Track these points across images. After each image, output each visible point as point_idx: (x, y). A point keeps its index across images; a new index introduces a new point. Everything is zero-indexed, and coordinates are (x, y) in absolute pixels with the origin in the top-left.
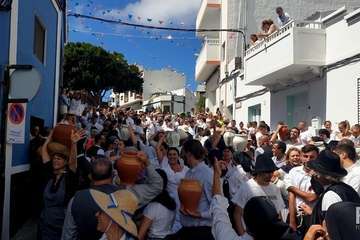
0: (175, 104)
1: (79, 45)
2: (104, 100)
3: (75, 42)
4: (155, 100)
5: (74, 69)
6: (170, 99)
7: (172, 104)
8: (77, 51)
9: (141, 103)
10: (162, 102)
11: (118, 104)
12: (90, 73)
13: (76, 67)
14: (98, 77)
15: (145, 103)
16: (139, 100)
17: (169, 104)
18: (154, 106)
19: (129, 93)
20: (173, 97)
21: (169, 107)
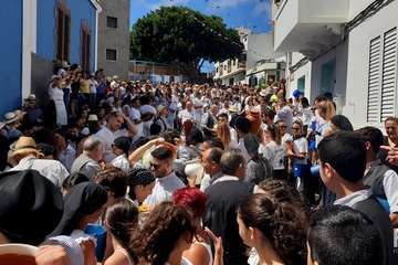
4: (259, 69)
5: (166, 37)
6: (276, 67)
7: (278, 73)
9: (244, 72)
10: (266, 71)
11: (221, 74)
12: (184, 40)
13: (168, 34)
14: (193, 45)
15: (248, 72)
16: (242, 69)
17: (275, 73)
18: (258, 76)
19: (232, 62)
20: (279, 64)
21: (274, 76)
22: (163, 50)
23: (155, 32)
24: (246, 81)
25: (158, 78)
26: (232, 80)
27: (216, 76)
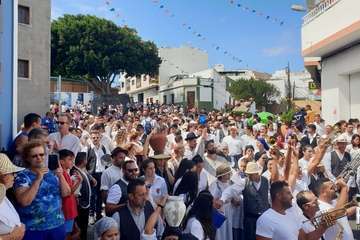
0: (202, 89)
1: (80, 18)
2: (113, 86)
3: (75, 14)
4: (176, 84)
5: (73, 49)
6: (196, 83)
7: (198, 89)
8: (77, 26)
9: (157, 88)
10: (185, 87)
11: (128, 88)
12: (95, 53)
15: (161, 89)
16: (154, 84)
17: (194, 89)
18: (175, 92)
19: (142, 76)
20: (199, 80)
21: (194, 92)
24: (159, 98)
25: (64, 96)
26: (141, 97)
27: (122, 91)
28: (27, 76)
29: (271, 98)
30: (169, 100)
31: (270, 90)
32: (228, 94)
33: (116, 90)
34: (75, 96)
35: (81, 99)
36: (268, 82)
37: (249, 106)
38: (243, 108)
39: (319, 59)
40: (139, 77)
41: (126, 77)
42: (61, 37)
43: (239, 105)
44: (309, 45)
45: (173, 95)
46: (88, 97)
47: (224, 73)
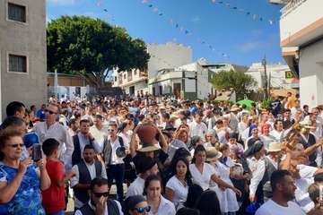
0: (186, 80)
2: (107, 80)
4: (163, 77)
5: (72, 46)
6: (181, 76)
7: (183, 81)
8: (74, 25)
9: (146, 81)
10: (171, 79)
12: (91, 50)
13: (75, 43)
14: (100, 55)
15: (151, 81)
16: (144, 78)
17: (180, 82)
18: (162, 84)
19: (133, 70)
20: (184, 73)
21: (179, 84)
22: (69, 60)
23: (59, 41)
24: (149, 90)
25: (62, 90)
26: (132, 89)
27: (116, 85)
28: (25, 71)
29: (249, 88)
30: (157, 91)
31: (248, 80)
32: (211, 85)
33: (110, 84)
34: (73, 89)
35: (78, 92)
36: (246, 73)
37: (230, 95)
38: (224, 97)
39: (297, 48)
40: (130, 71)
41: (119, 72)
42: (60, 36)
43: (221, 95)
44: (287, 36)
45: (161, 87)
46: (84, 90)
47: (207, 66)
